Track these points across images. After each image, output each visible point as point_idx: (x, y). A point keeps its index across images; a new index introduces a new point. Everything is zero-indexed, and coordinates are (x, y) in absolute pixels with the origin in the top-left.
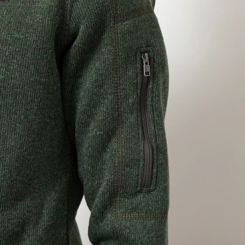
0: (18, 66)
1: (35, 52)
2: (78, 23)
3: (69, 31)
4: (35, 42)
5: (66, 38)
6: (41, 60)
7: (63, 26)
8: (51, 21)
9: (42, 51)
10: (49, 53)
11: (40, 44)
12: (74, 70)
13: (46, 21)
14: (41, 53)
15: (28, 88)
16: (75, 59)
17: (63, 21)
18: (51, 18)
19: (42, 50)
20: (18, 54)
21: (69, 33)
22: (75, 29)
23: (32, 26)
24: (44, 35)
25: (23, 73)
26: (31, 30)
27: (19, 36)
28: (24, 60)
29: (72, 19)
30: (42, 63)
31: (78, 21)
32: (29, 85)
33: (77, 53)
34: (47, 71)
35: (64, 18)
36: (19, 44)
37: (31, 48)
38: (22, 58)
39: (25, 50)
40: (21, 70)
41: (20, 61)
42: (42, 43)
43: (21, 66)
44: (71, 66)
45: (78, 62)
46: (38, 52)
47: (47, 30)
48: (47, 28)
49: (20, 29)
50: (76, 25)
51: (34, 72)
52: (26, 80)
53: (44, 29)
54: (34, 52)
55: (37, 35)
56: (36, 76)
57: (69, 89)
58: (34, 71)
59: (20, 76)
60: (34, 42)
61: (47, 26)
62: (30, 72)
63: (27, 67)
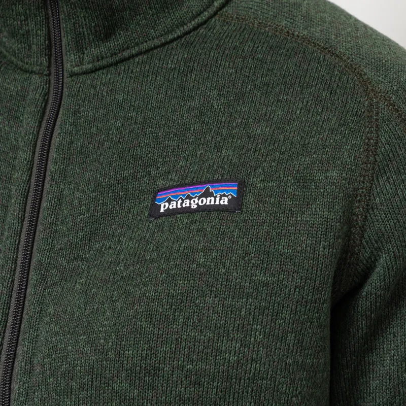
0: (264, 336)
1: (298, 310)
2: (376, 249)
3: (357, 264)
4: (297, 290)
5: (351, 279)
6: (309, 324)
7: (346, 257)
8: (329, 249)
9: (310, 307)
10: (324, 309)
11: (308, 294)
12: (362, 339)
13: (321, 250)
14: (309, 310)
15: (283, 377)
16: (367, 318)
17: (348, 246)
18: (330, 243)
19: (311, 304)
20: (264, 313)
21: (356, 269)
22: (369, 261)
23: (291, 260)
24: (316, 275)
25: (273, 350)
26: (290, 267)
27: (267, 279)
28: (275, 324)
29: (365, 243)
30: (310, 329)
31: (376, 245)
32: (285, 373)
33: (371, 307)
34: (317, 344)
35: (349, 240)
36: (267, 294)
37: (291, 300)
38: (272, 320)
39: (279, 304)
40: (269, 343)
41: (269, 327)
42: (312, 291)
43: (270, 337)
44: (358, 331)
45: (371, 323)
46: (304, 309)
47: (322, 266)
48: (323, 262)
49: (267, 265)
50: (372, 253)
51: (293, 347)
52: (278, 363)
53: (316, 265)
54: (296, 309)
55: (302, 277)
56: (297, 353)
57: (348, 375)
58: (294, 344)
59: (267, 356)
60: (295, 289)
61: (322, 259)
62: (287, 347)
63: (282, 338)
